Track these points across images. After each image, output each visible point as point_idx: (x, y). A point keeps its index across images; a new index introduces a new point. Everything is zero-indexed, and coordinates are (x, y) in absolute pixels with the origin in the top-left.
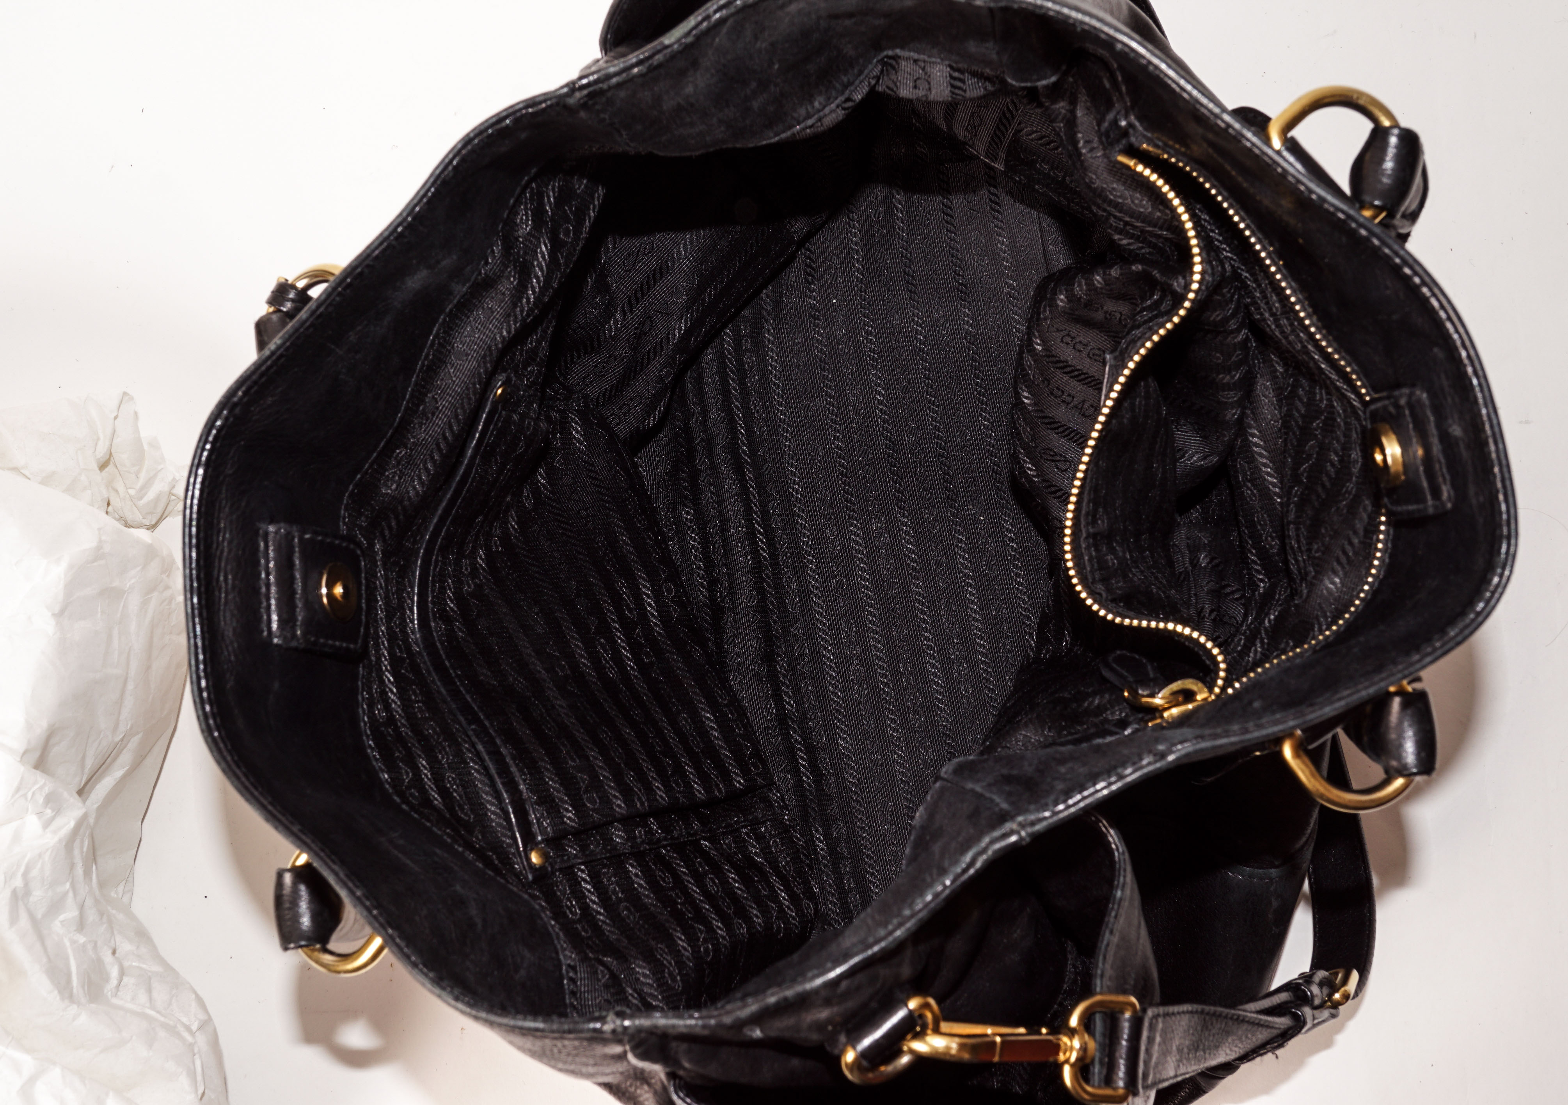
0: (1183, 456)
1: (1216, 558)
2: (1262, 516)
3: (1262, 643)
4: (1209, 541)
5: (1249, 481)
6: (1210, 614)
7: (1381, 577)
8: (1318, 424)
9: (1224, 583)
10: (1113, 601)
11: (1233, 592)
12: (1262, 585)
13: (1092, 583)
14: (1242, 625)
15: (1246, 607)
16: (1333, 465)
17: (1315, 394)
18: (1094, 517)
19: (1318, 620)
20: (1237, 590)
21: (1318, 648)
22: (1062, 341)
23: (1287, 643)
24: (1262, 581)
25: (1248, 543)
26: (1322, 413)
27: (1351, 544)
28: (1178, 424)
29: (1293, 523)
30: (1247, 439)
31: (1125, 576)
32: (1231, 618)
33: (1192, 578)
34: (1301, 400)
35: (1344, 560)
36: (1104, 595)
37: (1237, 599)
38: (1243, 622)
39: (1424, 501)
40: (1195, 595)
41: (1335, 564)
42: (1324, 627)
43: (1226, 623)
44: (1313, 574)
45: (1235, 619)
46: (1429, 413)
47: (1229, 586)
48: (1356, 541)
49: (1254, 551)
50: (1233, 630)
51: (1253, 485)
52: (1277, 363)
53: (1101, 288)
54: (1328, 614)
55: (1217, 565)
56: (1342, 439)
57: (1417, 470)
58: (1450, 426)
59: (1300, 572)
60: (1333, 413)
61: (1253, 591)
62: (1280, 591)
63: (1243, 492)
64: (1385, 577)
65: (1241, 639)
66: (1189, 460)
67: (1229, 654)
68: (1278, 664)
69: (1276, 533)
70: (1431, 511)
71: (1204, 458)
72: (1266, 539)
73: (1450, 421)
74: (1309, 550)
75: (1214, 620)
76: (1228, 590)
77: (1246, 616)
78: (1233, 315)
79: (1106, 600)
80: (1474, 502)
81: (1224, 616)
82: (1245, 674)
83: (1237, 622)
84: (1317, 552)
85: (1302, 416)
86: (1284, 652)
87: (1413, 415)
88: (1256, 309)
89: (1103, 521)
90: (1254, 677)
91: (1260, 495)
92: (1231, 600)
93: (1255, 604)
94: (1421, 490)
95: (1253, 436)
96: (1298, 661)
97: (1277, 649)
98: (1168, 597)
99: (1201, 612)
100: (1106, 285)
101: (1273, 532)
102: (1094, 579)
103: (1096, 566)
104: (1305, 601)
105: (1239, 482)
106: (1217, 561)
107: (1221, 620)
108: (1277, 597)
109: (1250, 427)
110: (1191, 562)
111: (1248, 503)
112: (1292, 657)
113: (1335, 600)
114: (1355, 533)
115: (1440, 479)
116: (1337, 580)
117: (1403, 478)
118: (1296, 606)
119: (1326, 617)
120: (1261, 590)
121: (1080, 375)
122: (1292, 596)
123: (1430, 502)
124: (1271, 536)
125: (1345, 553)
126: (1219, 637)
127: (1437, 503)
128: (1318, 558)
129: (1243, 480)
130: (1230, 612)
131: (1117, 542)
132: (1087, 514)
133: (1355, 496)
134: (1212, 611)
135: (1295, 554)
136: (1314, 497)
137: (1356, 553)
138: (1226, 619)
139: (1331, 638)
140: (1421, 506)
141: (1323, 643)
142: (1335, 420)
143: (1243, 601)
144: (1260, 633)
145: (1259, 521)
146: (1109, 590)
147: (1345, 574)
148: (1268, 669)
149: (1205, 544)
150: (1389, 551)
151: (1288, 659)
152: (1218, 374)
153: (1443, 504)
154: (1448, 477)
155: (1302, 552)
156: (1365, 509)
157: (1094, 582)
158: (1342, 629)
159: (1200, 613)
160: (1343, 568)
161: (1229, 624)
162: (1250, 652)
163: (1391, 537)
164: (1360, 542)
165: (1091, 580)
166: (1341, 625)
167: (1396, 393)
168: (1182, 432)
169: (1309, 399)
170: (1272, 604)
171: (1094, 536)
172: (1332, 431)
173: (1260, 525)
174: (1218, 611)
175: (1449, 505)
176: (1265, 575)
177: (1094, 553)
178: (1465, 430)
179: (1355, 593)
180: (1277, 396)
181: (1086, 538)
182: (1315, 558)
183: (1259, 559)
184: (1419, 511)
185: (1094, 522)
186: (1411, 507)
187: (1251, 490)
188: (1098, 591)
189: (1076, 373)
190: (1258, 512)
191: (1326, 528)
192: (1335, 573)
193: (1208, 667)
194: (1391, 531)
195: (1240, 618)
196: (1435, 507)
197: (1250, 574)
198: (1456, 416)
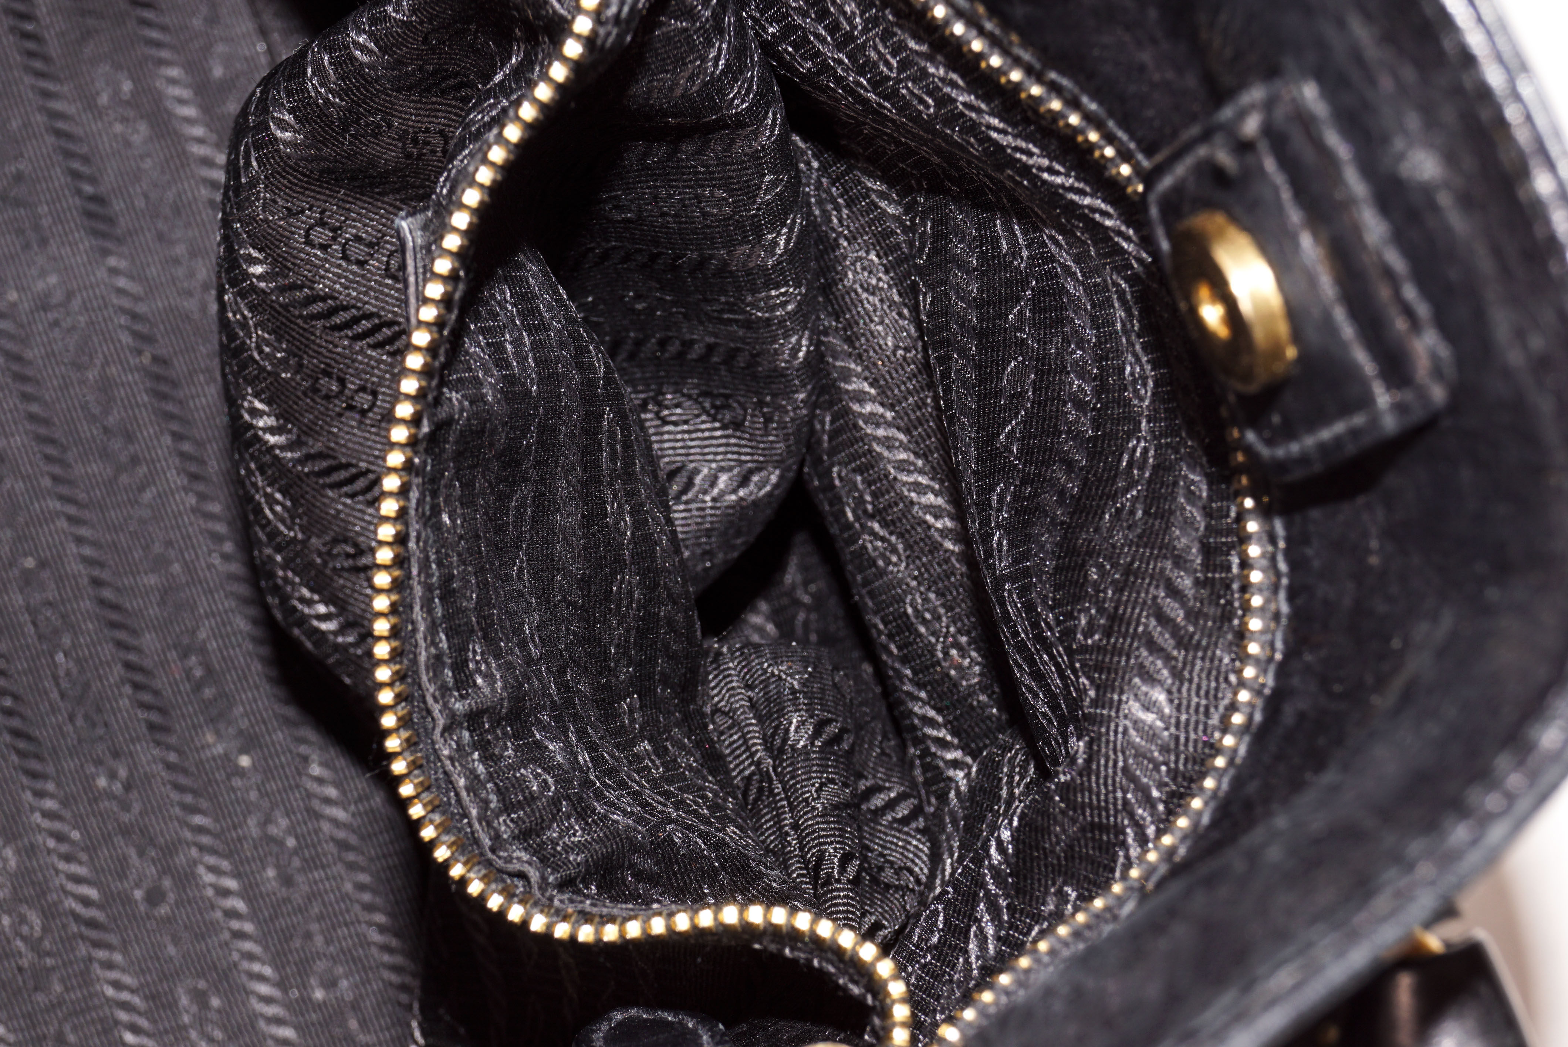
0: (690, 484)
1: (829, 722)
2: (926, 600)
3: (994, 910)
4: (803, 684)
5: (872, 517)
6: (843, 869)
7: (1278, 656)
8: (1021, 313)
9: (863, 785)
10: (564, 885)
11: (891, 805)
12: (960, 774)
13: (493, 850)
14: (930, 886)
15: (931, 834)
16: (1080, 405)
17: (996, 241)
18: (460, 666)
19: (1132, 815)
20: (902, 797)
21: (1150, 886)
22: (309, 242)
23: (1063, 898)
24: (956, 764)
25: (900, 676)
26: (1025, 283)
27: (1174, 592)
28: (661, 405)
29: (1013, 578)
30: (847, 411)
31: (583, 813)
32: (898, 871)
33: (778, 788)
34: (962, 265)
35: (1166, 640)
36: (534, 875)
37: (905, 821)
38: (932, 876)
39: (1366, 401)
40: (795, 826)
41: (1144, 653)
42: (1151, 831)
43: (888, 886)
44: (1092, 693)
45: (911, 871)
46: (1334, 140)
47: (878, 789)
48: (1186, 583)
49: (923, 695)
50: (911, 903)
51: (884, 524)
52: (882, 195)
53: (372, 67)
54: (1155, 794)
55: (836, 739)
56: (1090, 334)
57: (1327, 321)
58: (1401, 157)
59: (1055, 707)
60: (1052, 275)
61: (943, 797)
62: (1011, 777)
63: (864, 547)
64: (1288, 655)
65: (936, 913)
66: (705, 492)
67: (911, 958)
68: (1052, 952)
69: (968, 633)
70: (1390, 423)
71: (744, 481)
72: (946, 654)
73: (1399, 144)
74: (1068, 634)
75: (856, 881)
76: (878, 801)
77: (935, 859)
78: (734, 70)
79: (544, 884)
80: (1515, 357)
81: (881, 869)
82: (967, 999)
83: (918, 881)
84: (1088, 634)
85: (978, 304)
86: (1059, 917)
87: (1287, 163)
88: (797, 48)
89: (489, 677)
90: (996, 1003)
91: (908, 547)
92: (890, 826)
93: (954, 822)
94: (1352, 372)
95: (860, 397)
96: (1107, 929)
97: (1037, 918)
98: (719, 846)
99: (818, 867)
100: (384, 50)
101: (959, 631)
102: (496, 837)
103: (494, 801)
104: (1086, 771)
105: (849, 526)
106: (833, 729)
107: (875, 881)
108: (1004, 793)
109: (846, 376)
110: (768, 747)
111: (882, 573)
112: (1088, 926)
113: (1164, 749)
114: (1180, 562)
115: (1400, 324)
116: (1160, 696)
117: (1291, 353)
118: (1066, 789)
119: (1149, 802)
120: (963, 785)
121: (377, 329)
122: (1044, 774)
123: (1383, 398)
124: (957, 645)
125: (1163, 619)
126: (876, 927)
127: (1407, 396)
128: (1098, 648)
129: (857, 518)
130: (894, 857)
131: (544, 728)
132: (436, 662)
133: (1156, 468)
134: (846, 860)
135: (1032, 662)
136: (1049, 498)
137: (1192, 615)
138: (888, 875)
139: (1182, 851)
140: (1359, 420)
141: (1163, 869)
142: (1063, 290)
143: (921, 823)
144: (983, 885)
145: (917, 612)
146: (545, 860)
147: (1177, 674)
148: (1027, 971)
149: (793, 691)
150: (1285, 581)
151: (1077, 934)
152: (730, 244)
153: (1422, 394)
154: (1423, 310)
155: (1047, 646)
156: (1191, 496)
157: (497, 842)
158: (1206, 820)
159: (815, 870)
160: (1168, 658)
161: (897, 888)
162: (967, 941)
163: (1282, 544)
164: (1197, 583)
165: (487, 842)
166: (1199, 813)
167: (1227, 113)
168: (675, 424)
169: (982, 256)
170: (997, 814)
171: (473, 719)
172: (1061, 321)
173: (924, 622)
174: (864, 859)
175: (1438, 394)
176: (965, 748)
177: (481, 769)
178: (1450, 158)
179: (1215, 720)
180: (898, 282)
181: (448, 729)
182: (1084, 649)
183: (939, 711)
184: (1354, 433)
185: (464, 682)
186: (1326, 434)
187: (883, 539)
188: (516, 866)
189: (365, 324)
190: (910, 591)
191: (1100, 567)
192: (1150, 679)
193: (859, 1002)
194: (1279, 526)
195: (922, 869)
196: (1399, 408)
197: (926, 752)
198: (1413, 121)
